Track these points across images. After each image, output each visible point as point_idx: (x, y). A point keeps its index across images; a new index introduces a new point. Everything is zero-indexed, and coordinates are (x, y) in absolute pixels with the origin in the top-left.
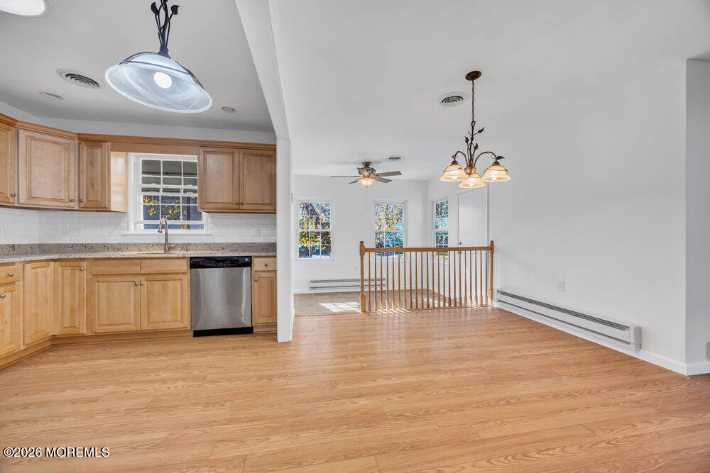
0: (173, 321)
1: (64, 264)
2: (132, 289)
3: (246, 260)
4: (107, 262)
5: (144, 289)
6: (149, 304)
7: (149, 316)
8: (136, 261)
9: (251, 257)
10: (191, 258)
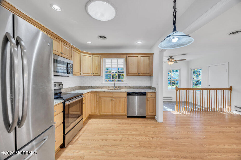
0: (122, 112)
1: (92, 93)
2: (111, 101)
3: (145, 93)
4: (104, 93)
5: (114, 101)
6: (115, 107)
7: (115, 110)
8: (111, 93)
9: (146, 92)
10: (127, 92)
